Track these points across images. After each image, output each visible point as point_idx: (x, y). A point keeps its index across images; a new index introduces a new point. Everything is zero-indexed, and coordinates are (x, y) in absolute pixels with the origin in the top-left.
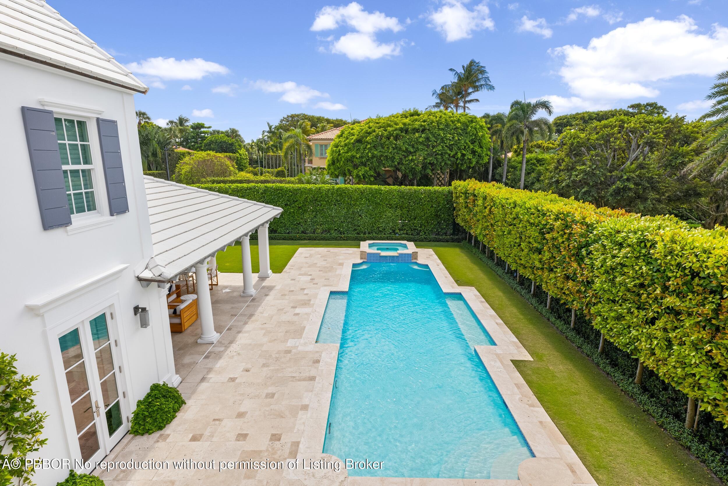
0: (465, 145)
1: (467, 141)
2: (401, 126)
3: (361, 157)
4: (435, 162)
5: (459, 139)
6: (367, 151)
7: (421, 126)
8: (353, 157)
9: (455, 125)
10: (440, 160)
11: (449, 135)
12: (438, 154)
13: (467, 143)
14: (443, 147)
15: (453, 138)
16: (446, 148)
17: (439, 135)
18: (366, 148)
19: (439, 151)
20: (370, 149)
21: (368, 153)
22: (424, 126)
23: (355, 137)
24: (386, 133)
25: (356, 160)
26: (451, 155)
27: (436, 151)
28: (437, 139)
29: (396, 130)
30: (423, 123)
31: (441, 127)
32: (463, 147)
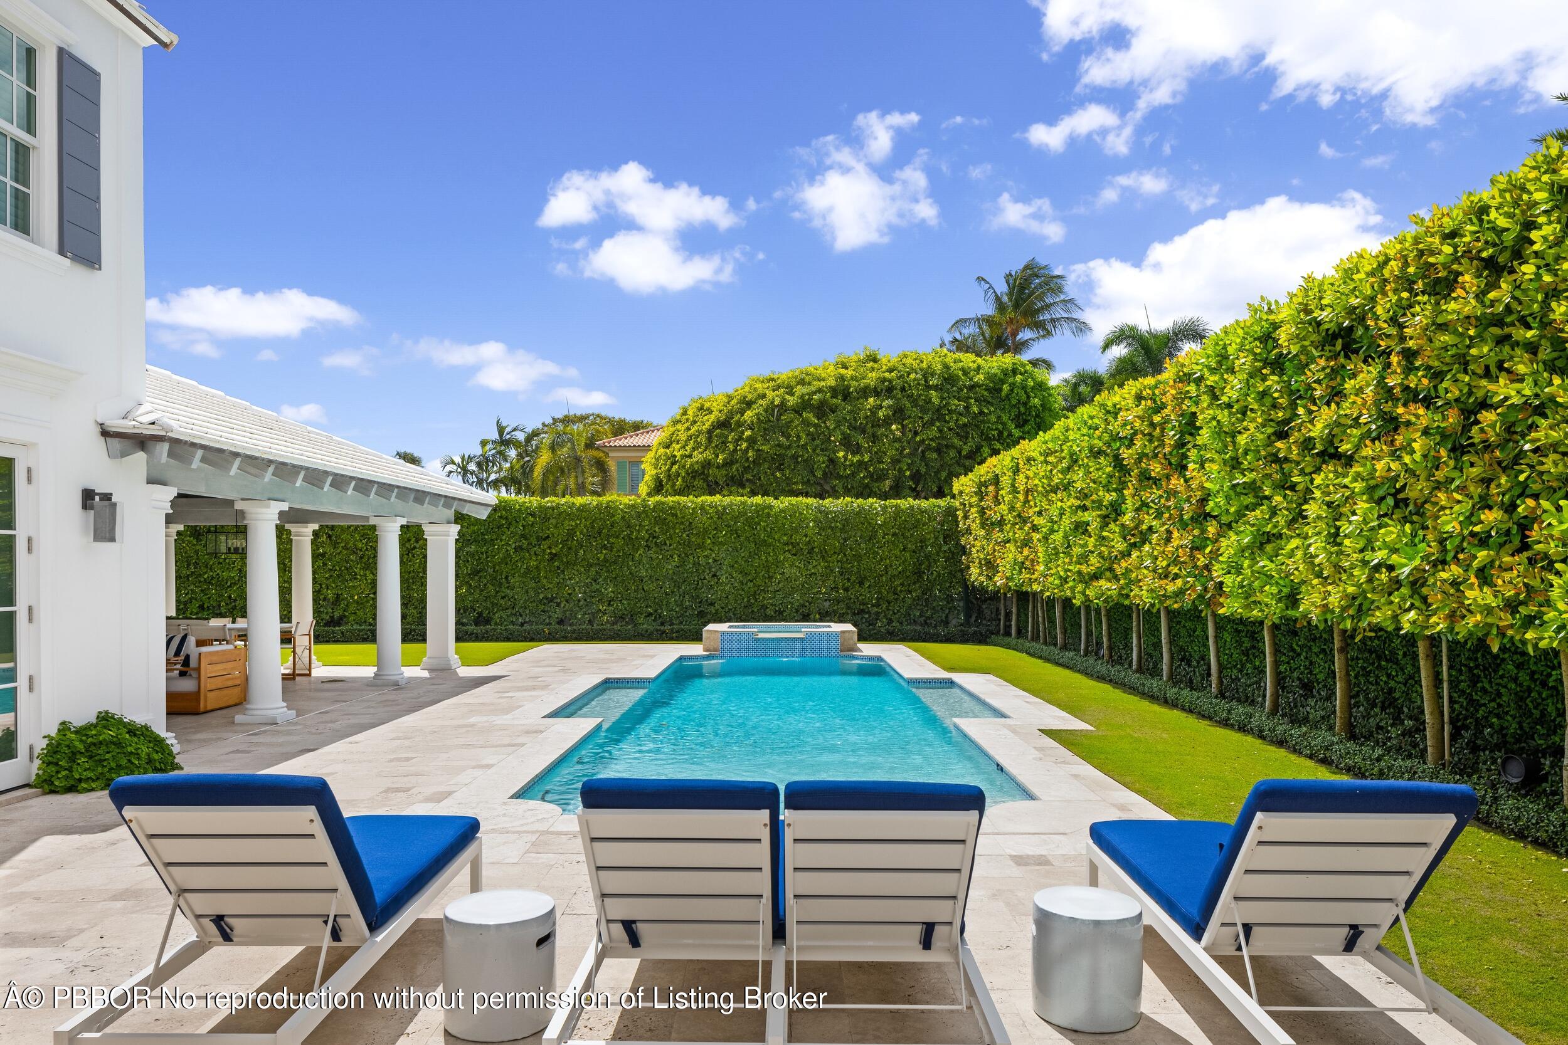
0: (1000, 427)
1: (1005, 418)
2: (832, 382)
3: (728, 463)
4: (923, 470)
5: (981, 413)
6: (744, 446)
7: (884, 380)
8: (707, 464)
9: (971, 379)
10: (937, 465)
11: (956, 402)
12: (928, 448)
13: (1003, 424)
14: (940, 431)
15: (967, 408)
16: (950, 435)
17: (928, 401)
18: (741, 438)
19: (932, 440)
20: (752, 441)
21: (747, 449)
22: (890, 381)
23: (712, 418)
24: (791, 401)
25: (716, 471)
26: (964, 453)
27: (923, 441)
28: (924, 410)
29: (820, 391)
30: (887, 375)
31: (933, 382)
32: (995, 433)
